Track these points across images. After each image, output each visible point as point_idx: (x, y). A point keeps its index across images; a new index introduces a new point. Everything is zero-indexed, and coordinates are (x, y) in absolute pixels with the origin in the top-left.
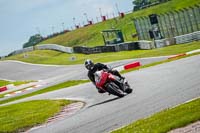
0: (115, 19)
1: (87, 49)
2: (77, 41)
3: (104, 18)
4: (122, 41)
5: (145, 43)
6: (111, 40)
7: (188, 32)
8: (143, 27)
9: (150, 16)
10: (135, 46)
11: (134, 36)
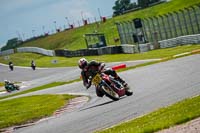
0: (97, 23)
1: (69, 52)
2: (59, 44)
3: (86, 22)
4: (105, 45)
5: (128, 47)
6: (93, 44)
7: (172, 37)
8: (126, 31)
9: (134, 20)
10: (119, 50)
11: (117, 41)
